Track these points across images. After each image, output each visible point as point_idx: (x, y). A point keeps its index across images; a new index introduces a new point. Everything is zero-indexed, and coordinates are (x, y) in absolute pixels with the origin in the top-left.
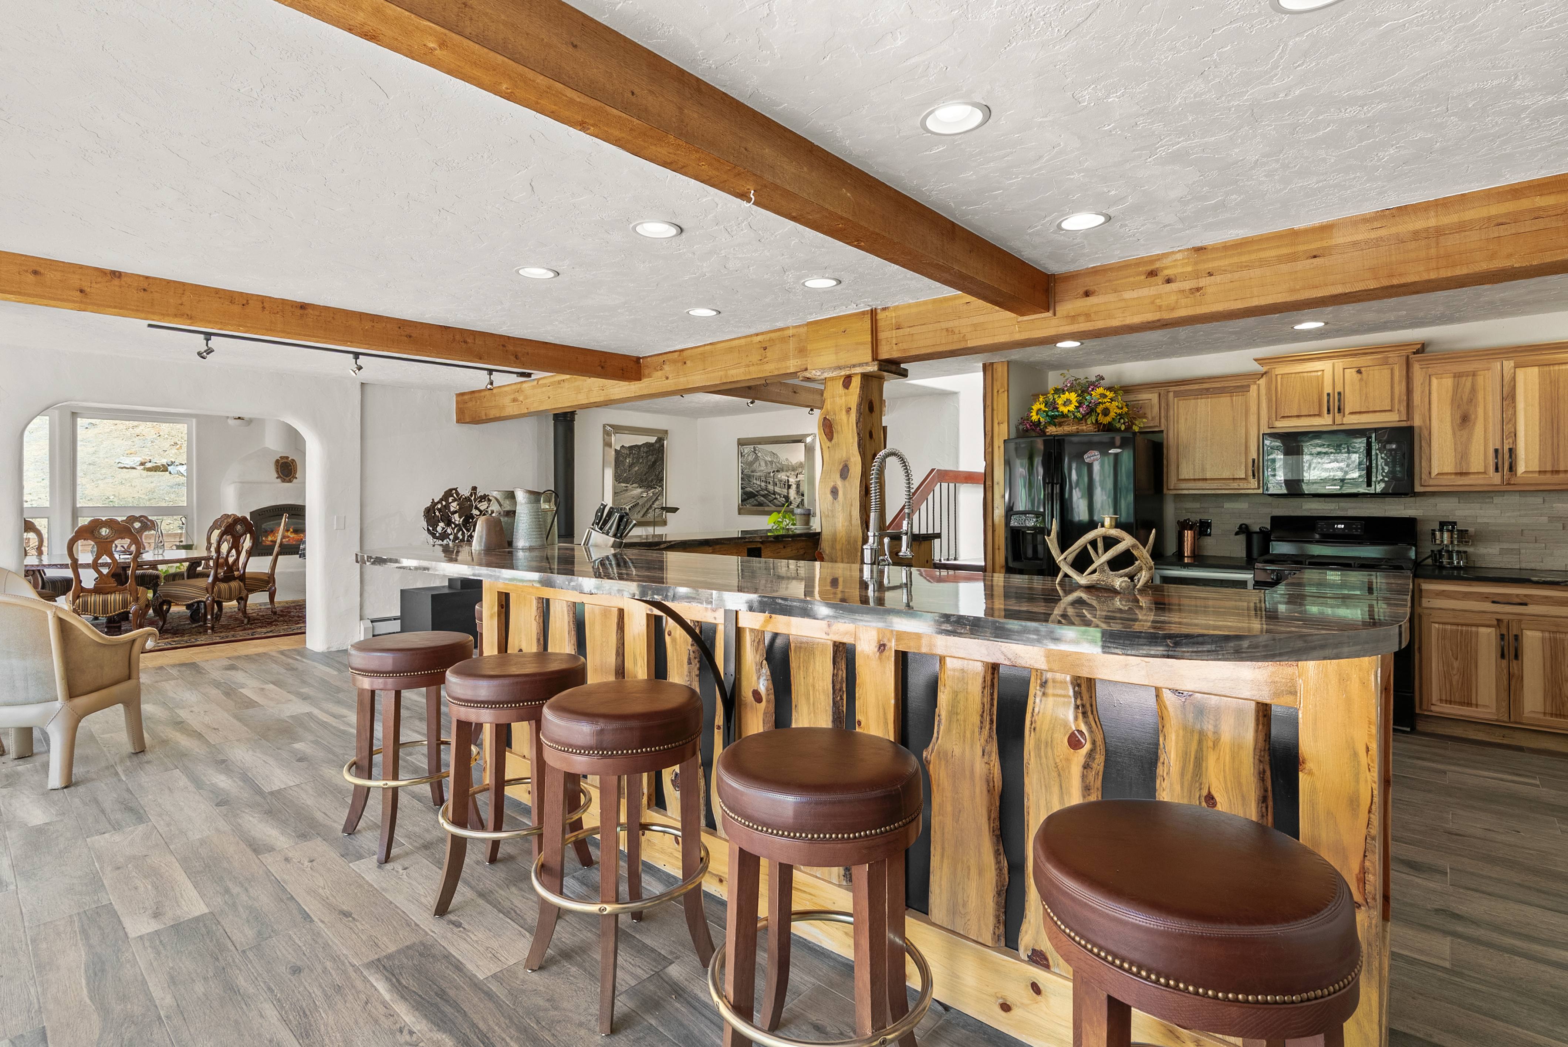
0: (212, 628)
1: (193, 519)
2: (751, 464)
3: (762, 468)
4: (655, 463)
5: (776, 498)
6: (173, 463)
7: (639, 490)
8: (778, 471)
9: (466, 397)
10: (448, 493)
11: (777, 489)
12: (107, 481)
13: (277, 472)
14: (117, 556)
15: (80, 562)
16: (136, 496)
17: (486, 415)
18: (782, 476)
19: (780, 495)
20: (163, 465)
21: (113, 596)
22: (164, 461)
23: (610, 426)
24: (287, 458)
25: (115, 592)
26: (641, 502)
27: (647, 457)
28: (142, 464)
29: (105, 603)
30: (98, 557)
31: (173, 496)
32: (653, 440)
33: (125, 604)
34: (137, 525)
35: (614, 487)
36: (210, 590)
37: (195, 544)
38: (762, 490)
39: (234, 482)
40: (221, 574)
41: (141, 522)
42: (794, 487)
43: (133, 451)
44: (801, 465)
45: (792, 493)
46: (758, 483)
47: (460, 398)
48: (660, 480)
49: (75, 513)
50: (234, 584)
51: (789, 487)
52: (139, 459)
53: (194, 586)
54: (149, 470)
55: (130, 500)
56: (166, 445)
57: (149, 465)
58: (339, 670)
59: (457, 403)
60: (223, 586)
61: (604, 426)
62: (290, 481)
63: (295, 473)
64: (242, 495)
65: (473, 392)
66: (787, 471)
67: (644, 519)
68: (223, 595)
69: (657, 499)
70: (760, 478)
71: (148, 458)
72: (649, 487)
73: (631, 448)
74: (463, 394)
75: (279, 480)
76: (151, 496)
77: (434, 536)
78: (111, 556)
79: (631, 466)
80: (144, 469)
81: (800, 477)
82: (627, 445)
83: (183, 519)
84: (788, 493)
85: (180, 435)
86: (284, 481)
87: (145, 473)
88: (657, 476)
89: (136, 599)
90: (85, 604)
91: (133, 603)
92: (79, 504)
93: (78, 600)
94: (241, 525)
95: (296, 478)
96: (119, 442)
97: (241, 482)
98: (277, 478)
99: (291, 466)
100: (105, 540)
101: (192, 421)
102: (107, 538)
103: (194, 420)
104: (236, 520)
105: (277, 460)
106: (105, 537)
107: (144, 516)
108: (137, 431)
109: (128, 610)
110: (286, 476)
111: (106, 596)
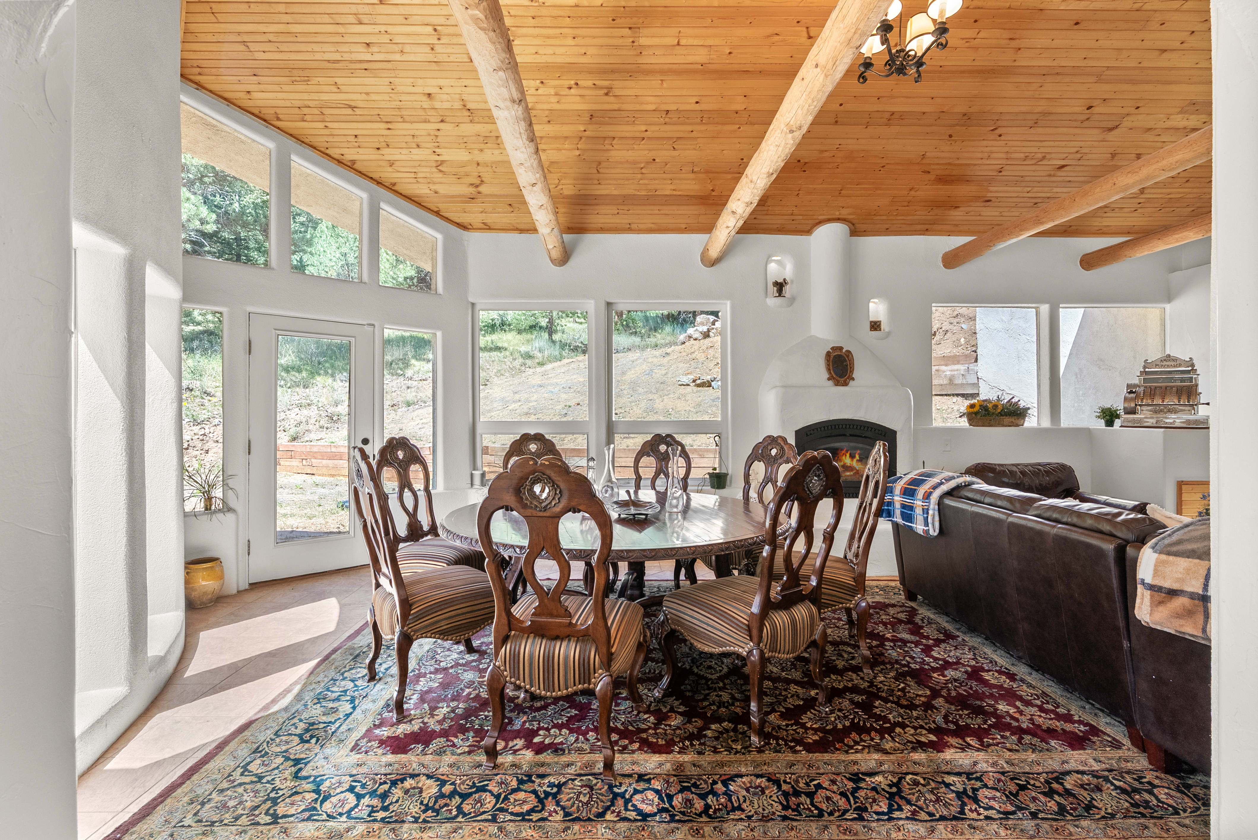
1: (727, 438)
6: (714, 379)
13: (829, 370)
16: (688, 409)
20: (708, 381)
21: (564, 644)
22: (709, 378)
24: (841, 348)
25: (568, 637)
28: (694, 381)
29: (549, 660)
36: (755, 632)
37: (730, 472)
39: (775, 387)
40: (776, 588)
43: (689, 371)
49: (611, 428)
50: (801, 610)
52: (692, 377)
54: (698, 386)
55: (684, 413)
56: (711, 363)
57: (698, 382)
60: (780, 618)
62: (845, 384)
63: (852, 372)
64: (785, 405)
68: (780, 643)
71: (698, 376)
75: (831, 382)
80: (695, 385)
83: (717, 439)
86: (837, 384)
87: (696, 389)
89: (608, 659)
90: (515, 658)
91: (600, 671)
92: (614, 418)
93: (504, 648)
94: (818, 476)
95: (853, 379)
96: (681, 365)
97: (784, 387)
98: (829, 379)
99: (845, 361)
100: (541, 514)
101: (726, 304)
102: (545, 509)
103: (728, 303)
104: (808, 465)
105: (828, 353)
106: (543, 505)
107: (668, 436)
108: (694, 356)
109: (592, 686)
110: (841, 377)
111: (553, 643)
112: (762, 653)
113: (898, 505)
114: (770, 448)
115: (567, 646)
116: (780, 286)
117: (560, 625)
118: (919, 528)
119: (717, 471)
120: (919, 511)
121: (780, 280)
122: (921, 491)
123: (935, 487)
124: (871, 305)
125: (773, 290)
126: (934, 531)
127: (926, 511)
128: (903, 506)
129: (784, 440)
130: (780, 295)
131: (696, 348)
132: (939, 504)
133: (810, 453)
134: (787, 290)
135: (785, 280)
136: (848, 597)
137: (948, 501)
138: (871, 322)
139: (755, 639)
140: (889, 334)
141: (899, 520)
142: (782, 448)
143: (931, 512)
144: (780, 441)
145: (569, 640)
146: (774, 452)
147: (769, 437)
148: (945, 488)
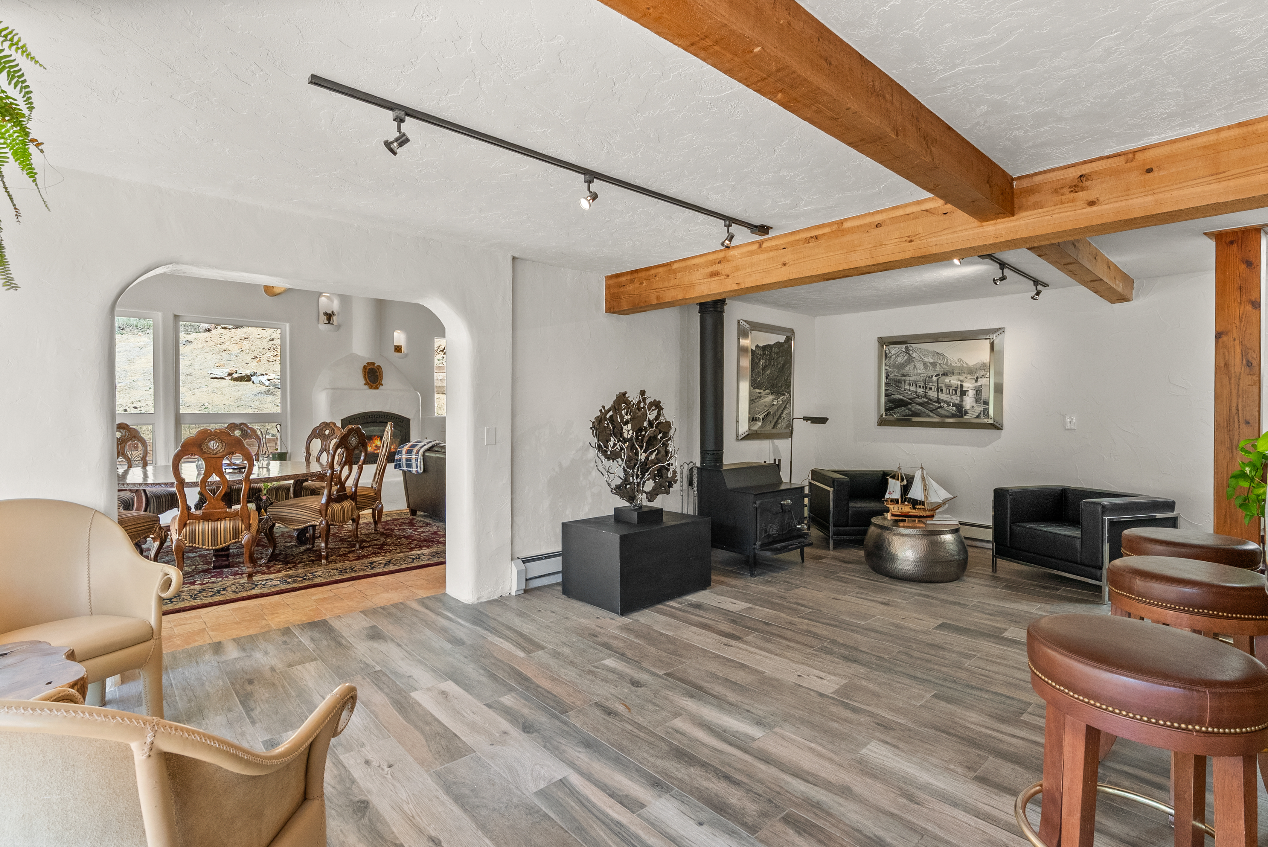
0: (327, 558)
1: (287, 426)
2: (901, 366)
3: (918, 371)
4: (784, 366)
5: (940, 407)
6: (255, 373)
7: (771, 397)
8: (944, 374)
9: (623, 279)
10: (622, 398)
11: (943, 396)
12: (202, 389)
13: (365, 378)
14: (227, 477)
15: (187, 481)
16: (227, 403)
17: (658, 298)
18: (954, 381)
19: (948, 403)
20: (247, 376)
21: (223, 522)
22: (248, 372)
23: (745, 321)
24: (374, 364)
25: (225, 518)
26: (772, 410)
27: (777, 359)
28: (230, 375)
29: (215, 533)
30: (207, 475)
31: (257, 403)
32: (782, 339)
33: (237, 533)
34: (237, 433)
35: (750, 394)
36: (324, 512)
37: (289, 451)
38: (918, 396)
39: (326, 389)
40: (334, 492)
41: (242, 430)
42: (972, 393)
43: (221, 364)
44: (985, 367)
45: (968, 402)
46: (913, 388)
47: (612, 282)
48: (788, 386)
49: (179, 420)
50: (347, 504)
51: (963, 393)
52: (227, 370)
53: (305, 508)
54: (236, 380)
55: (222, 407)
56: (248, 358)
57: (235, 376)
58: (528, 652)
59: (608, 287)
60: (336, 506)
61: (739, 321)
62: (377, 388)
63: (381, 380)
64: (334, 402)
65: (636, 271)
66: (959, 374)
67: (774, 431)
68: (336, 518)
69: (785, 408)
70: (915, 383)
71: (235, 370)
72: (779, 394)
73: (764, 348)
74: (618, 276)
75: (366, 387)
76: (239, 403)
77: (604, 453)
78: (221, 474)
79: (765, 368)
80: (232, 379)
81: (981, 382)
82: (761, 345)
83: (278, 427)
84: (961, 401)
85: (259, 350)
86: (371, 388)
87: (232, 383)
88: (786, 380)
89: (249, 527)
90: (193, 534)
91: (245, 532)
92: (183, 411)
93: (185, 529)
94: (355, 437)
95: (382, 385)
96: (210, 356)
97: (332, 389)
98: (365, 384)
99: (377, 372)
100: (214, 456)
101: (285, 326)
102: (216, 454)
103: (288, 325)
104: (350, 431)
105: (365, 366)
106: (215, 452)
107: (242, 424)
108: (224, 347)
109: (240, 540)
110: (373, 383)
111: (216, 523)
112: (327, 522)
113: (404, 460)
114: (324, 429)
115: (225, 522)
116: (329, 316)
117: (221, 512)
118: (414, 470)
119: (279, 451)
120: (414, 461)
121: (329, 312)
122: (415, 450)
123: (421, 448)
124: (395, 334)
125: (323, 318)
126: (420, 471)
127: (417, 460)
128: (407, 460)
129: (335, 424)
130: (329, 323)
131: (227, 338)
132: (423, 456)
133: (350, 426)
134: (335, 320)
135: (333, 312)
136: (372, 503)
137: (427, 454)
138: (395, 346)
139: (324, 515)
140: (407, 355)
141: (404, 468)
142: (333, 429)
143: (419, 460)
144: (331, 425)
145: (225, 520)
146: (327, 432)
147: (324, 423)
148: (426, 447)
